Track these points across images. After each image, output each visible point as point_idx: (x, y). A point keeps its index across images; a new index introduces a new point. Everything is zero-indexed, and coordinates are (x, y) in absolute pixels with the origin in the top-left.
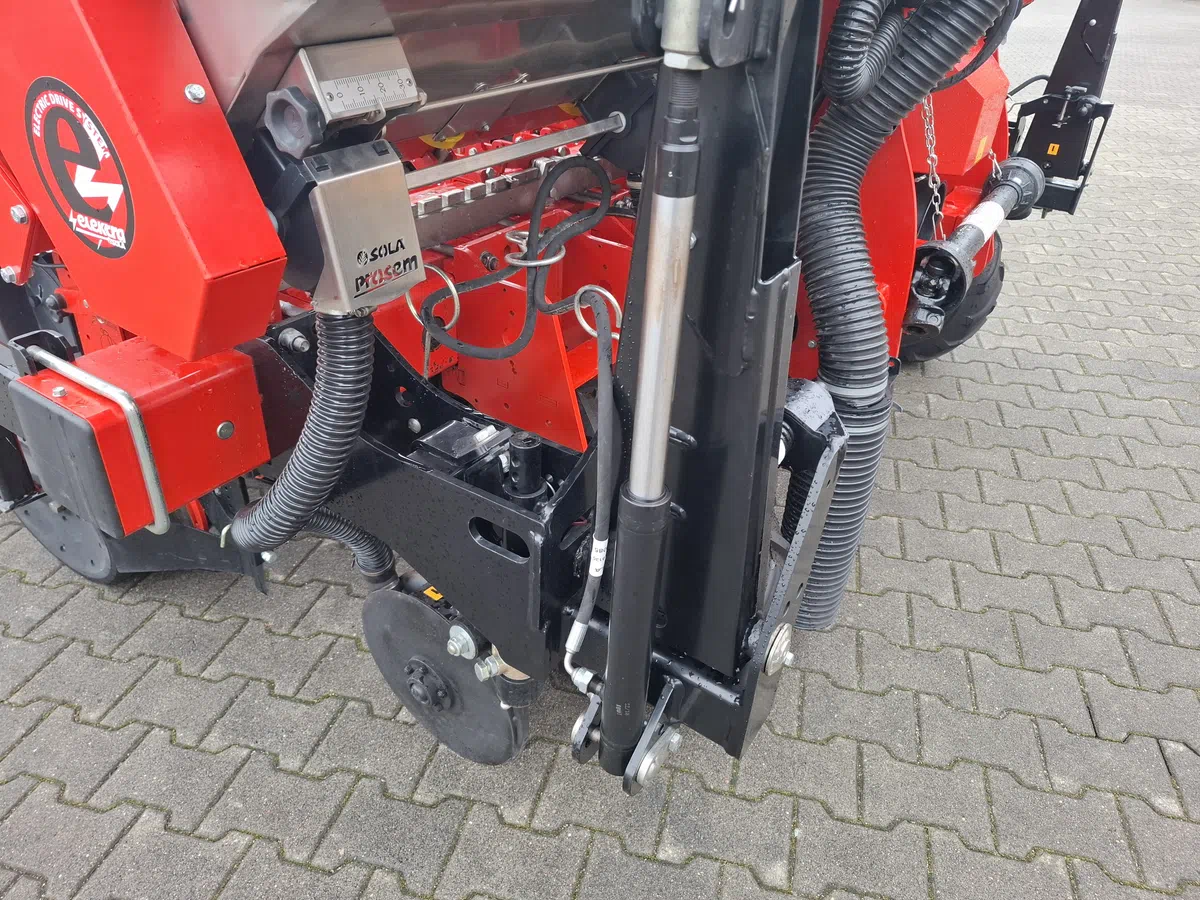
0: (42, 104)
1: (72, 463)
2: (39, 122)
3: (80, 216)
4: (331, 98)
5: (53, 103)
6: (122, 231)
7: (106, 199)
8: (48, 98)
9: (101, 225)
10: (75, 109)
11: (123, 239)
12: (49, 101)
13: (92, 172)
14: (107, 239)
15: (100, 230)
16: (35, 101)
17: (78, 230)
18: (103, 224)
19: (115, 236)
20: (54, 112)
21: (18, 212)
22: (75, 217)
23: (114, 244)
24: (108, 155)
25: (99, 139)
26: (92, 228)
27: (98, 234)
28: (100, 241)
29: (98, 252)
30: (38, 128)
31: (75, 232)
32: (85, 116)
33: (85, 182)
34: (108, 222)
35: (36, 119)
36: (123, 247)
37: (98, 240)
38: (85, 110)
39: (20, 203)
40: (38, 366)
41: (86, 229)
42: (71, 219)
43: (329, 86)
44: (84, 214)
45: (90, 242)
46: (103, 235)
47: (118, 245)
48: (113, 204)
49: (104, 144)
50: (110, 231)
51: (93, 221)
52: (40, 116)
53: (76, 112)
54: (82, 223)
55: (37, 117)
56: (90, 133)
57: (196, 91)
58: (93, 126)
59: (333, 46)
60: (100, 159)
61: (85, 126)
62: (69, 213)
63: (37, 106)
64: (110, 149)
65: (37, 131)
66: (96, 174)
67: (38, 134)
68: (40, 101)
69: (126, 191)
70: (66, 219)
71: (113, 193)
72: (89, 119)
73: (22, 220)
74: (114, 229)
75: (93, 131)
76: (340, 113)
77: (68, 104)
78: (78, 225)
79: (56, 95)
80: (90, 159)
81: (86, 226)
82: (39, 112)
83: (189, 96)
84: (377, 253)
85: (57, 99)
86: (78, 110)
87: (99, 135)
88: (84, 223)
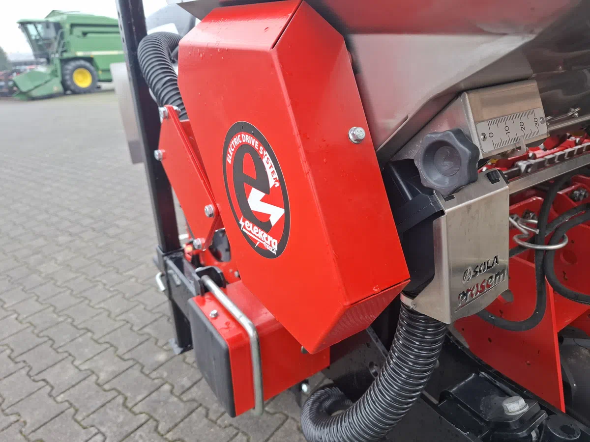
0: (236, 141)
1: (213, 363)
2: (231, 154)
3: (247, 222)
4: (485, 138)
5: (244, 141)
6: (276, 241)
7: (269, 215)
8: (241, 137)
9: (261, 232)
10: (259, 147)
11: (276, 247)
12: (241, 139)
13: (262, 195)
14: (264, 243)
15: (260, 235)
16: (232, 138)
17: (244, 230)
18: (262, 232)
19: (271, 244)
20: (244, 148)
21: (209, 209)
22: (244, 221)
23: (268, 248)
24: (278, 185)
25: (273, 172)
26: (254, 232)
27: (258, 237)
28: (258, 243)
29: (255, 249)
30: (231, 157)
31: (242, 231)
32: (266, 153)
33: (255, 200)
34: (267, 232)
35: (230, 152)
36: (274, 252)
37: (257, 241)
38: (267, 148)
39: (211, 204)
40: (205, 290)
41: (250, 232)
42: (241, 222)
43: (483, 127)
44: (251, 221)
45: (251, 241)
46: (261, 239)
47: (271, 250)
48: (274, 220)
49: (276, 176)
50: (267, 239)
51: (255, 228)
52: (233, 150)
53: (259, 149)
54: (248, 226)
55: (231, 150)
56: (267, 166)
57: (358, 133)
58: (270, 161)
59: (488, 89)
60: (271, 186)
61: (264, 160)
62: (240, 218)
63: (232, 142)
64: (280, 180)
65: (229, 160)
66: (265, 196)
67: (230, 162)
68: (235, 139)
69: (286, 214)
70: (238, 221)
71: (276, 213)
72: (268, 156)
73: (211, 215)
74: (270, 238)
75: (270, 165)
76: (490, 152)
77: (255, 143)
78: (244, 227)
79: (247, 136)
80: (263, 185)
81: (250, 229)
82: (233, 147)
83: (351, 137)
84: (478, 270)
85: (247, 139)
86: (261, 148)
87: (273, 169)
88: (249, 227)
